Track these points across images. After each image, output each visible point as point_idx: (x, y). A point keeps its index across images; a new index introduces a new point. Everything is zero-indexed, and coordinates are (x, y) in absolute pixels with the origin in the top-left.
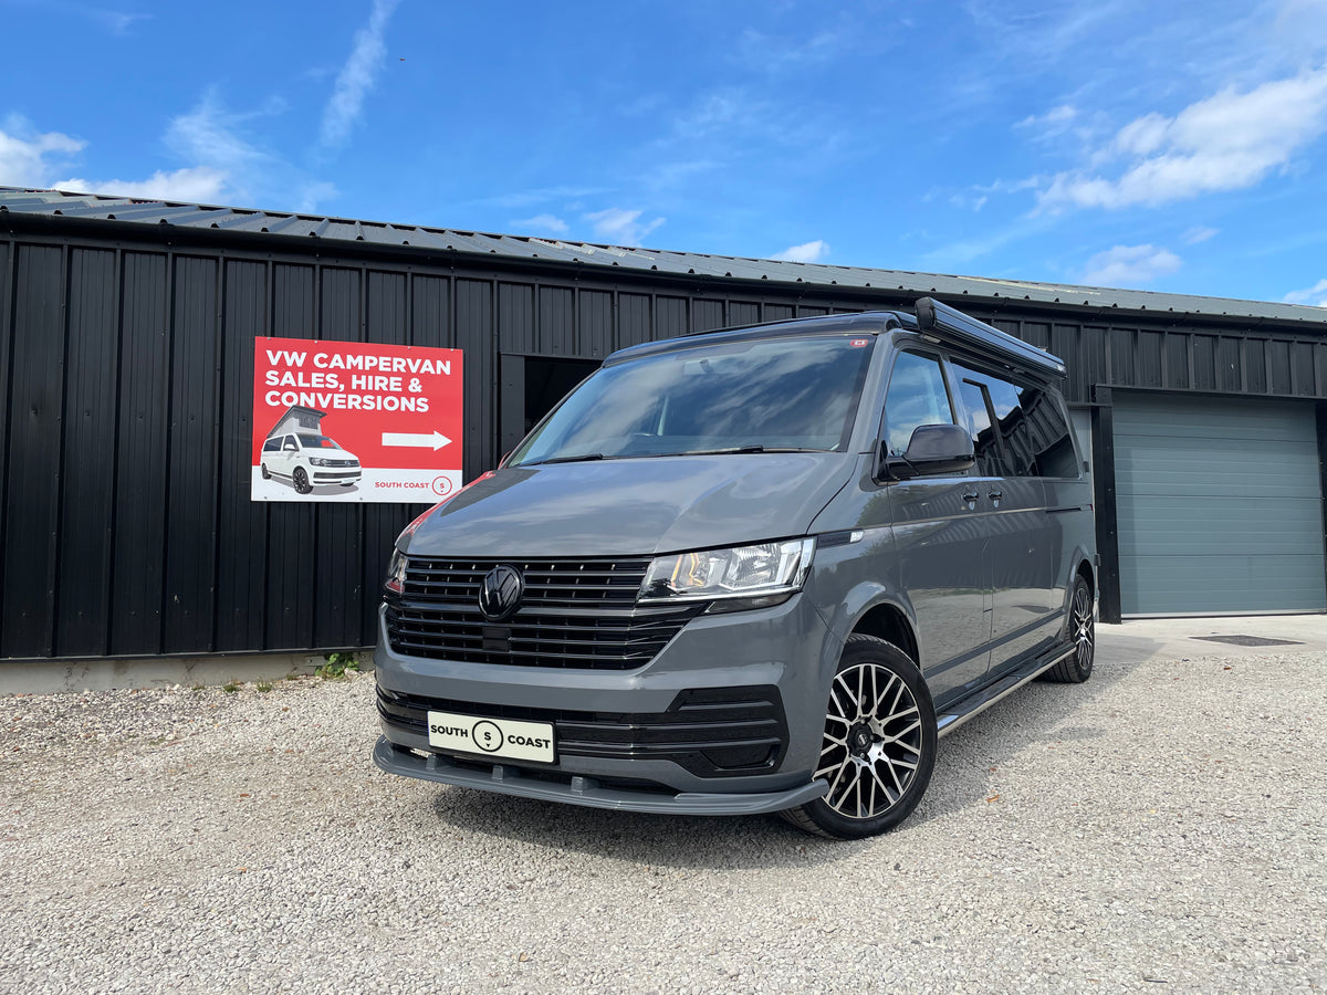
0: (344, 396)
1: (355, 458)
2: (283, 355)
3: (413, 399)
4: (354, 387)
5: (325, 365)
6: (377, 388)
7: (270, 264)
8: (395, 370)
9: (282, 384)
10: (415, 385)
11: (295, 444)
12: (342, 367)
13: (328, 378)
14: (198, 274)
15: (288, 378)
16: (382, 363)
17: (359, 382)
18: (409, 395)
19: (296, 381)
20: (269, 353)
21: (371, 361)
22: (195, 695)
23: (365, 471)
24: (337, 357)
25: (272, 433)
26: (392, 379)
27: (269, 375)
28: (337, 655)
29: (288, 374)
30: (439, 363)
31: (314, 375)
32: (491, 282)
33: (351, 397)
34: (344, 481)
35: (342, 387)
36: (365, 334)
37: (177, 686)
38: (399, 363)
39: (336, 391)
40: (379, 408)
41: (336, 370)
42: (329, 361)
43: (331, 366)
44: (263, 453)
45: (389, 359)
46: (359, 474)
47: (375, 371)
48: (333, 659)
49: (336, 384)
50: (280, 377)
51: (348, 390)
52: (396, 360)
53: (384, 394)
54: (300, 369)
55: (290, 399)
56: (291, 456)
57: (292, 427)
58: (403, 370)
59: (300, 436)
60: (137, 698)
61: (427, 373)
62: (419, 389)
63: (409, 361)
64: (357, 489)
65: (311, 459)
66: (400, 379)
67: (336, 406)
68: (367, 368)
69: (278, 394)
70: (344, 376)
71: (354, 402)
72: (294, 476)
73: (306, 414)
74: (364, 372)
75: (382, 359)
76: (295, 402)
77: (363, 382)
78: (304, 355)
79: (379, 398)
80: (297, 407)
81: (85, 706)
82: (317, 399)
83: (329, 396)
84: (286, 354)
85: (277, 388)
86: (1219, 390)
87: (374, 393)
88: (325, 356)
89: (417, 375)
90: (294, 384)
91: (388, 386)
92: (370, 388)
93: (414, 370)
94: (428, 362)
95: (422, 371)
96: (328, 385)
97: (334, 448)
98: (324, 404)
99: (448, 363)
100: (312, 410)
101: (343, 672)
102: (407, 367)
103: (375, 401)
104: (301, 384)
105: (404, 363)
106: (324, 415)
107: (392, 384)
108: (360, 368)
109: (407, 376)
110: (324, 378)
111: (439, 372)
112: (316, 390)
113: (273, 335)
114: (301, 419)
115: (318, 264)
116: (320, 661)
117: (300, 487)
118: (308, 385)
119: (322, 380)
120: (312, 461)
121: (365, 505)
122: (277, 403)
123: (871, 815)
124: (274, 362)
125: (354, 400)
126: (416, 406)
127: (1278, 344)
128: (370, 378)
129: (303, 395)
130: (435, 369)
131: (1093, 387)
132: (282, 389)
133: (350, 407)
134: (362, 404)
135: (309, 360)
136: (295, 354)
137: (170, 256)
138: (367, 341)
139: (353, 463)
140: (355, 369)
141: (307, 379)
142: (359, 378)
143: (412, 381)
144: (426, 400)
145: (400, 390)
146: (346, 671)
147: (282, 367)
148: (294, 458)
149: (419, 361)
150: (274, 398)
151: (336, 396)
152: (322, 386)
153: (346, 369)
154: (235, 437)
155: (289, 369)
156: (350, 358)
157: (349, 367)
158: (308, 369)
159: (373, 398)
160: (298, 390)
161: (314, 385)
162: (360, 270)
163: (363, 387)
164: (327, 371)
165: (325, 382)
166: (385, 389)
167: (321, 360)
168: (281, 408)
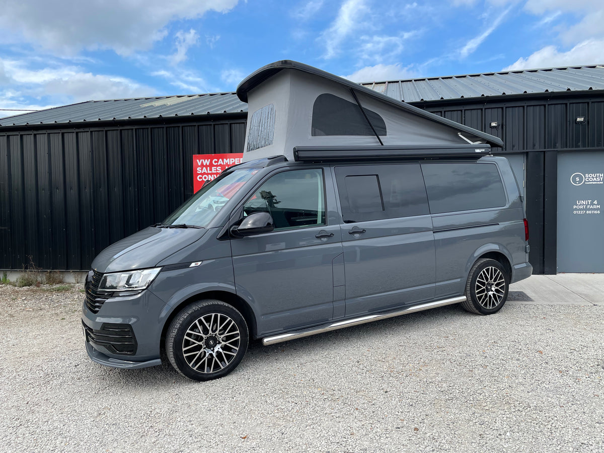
2: (202, 162)
7: (197, 126)
9: (203, 172)
13: (218, 169)
15: (204, 170)
19: (207, 171)
20: (198, 161)
21: (232, 160)
24: (220, 160)
27: (198, 169)
29: (204, 168)
31: (213, 168)
36: (231, 150)
41: (220, 165)
42: (217, 162)
49: (220, 171)
50: (202, 170)
54: (208, 166)
55: (205, 178)
65: (214, 201)
69: (201, 176)
70: (223, 167)
75: (236, 159)
76: (207, 179)
78: (209, 160)
84: (203, 160)
85: (201, 174)
88: (216, 160)
104: (209, 172)
108: (229, 164)
112: (214, 174)
113: (199, 154)
115: (212, 123)
118: (211, 172)
122: (201, 180)
123: (211, 372)
124: (200, 164)
129: (209, 176)
132: (202, 174)
135: (211, 162)
136: (206, 160)
137: (165, 128)
138: (231, 153)
141: (211, 170)
147: (202, 166)
150: (200, 178)
152: (216, 172)
153: (224, 165)
155: (204, 166)
156: (225, 160)
157: (225, 164)
158: (211, 165)
160: (208, 174)
161: (213, 172)
162: (228, 124)
164: (217, 166)
165: (217, 170)
167: (215, 162)
168: (203, 181)
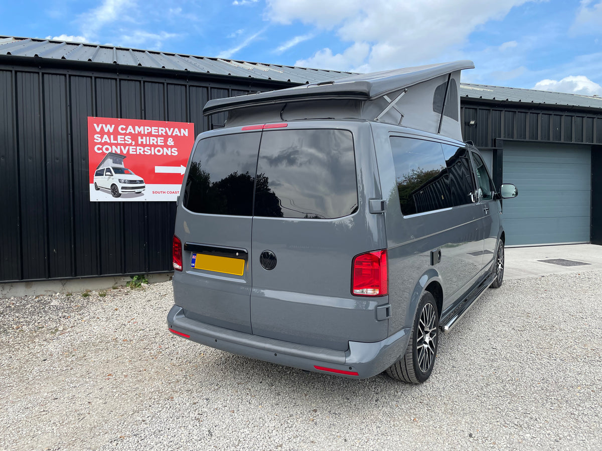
0: (135, 147)
1: (141, 179)
2: (102, 126)
3: (169, 149)
4: (140, 143)
5: (124, 132)
6: (151, 143)
7: (93, 78)
8: (160, 134)
9: (103, 141)
10: (170, 142)
11: (111, 172)
12: (133, 132)
13: (126, 138)
14: (55, 83)
15: (106, 138)
16: (154, 130)
17: (142, 140)
18: (167, 147)
20: (95, 125)
21: (148, 129)
22: (68, 299)
23: (147, 186)
24: (130, 127)
25: (99, 167)
26: (159, 138)
27: (96, 136)
28: (137, 277)
29: (106, 136)
30: (182, 130)
31: (119, 137)
32: (207, 88)
33: (138, 148)
34: (137, 191)
35: (134, 143)
36: (143, 115)
37: (58, 294)
38: (162, 130)
39: (131, 145)
40: (153, 153)
41: (130, 134)
42: (126, 129)
43: (127, 132)
44: (95, 177)
45: (157, 128)
46: (144, 187)
47: (150, 135)
48: (135, 278)
49: (130, 141)
50: (102, 138)
51: (137, 145)
52: (160, 129)
53: (155, 146)
54: (111, 134)
55: (107, 149)
56: (109, 178)
57: (109, 164)
58: (164, 134)
59: (113, 168)
60: (38, 301)
61: (176, 135)
62: (172, 144)
63: (167, 129)
64: (143, 194)
65: (119, 180)
66: (163, 138)
67: (131, 153)
68: (146, 133)
69: (101, 147)
70: (134, 137)
71: (140, 150)
72: (111, 189)
73: (116, 157)
74: (144, 135)
75: (153, 128)
76: (110, 151)
77: (144, 140)
78: (113, 126)
79: (153, 148)
80: (111, 153)
81: (13, 307)
82: (121, 149)
83: (127, 147)
84: (104, 126)
85: (100, 143)
86: (551, 140)
87: (150, 146)
88: (124, 127)
89: (171, 136)
90: (109, 142)
91: (157, 142)
92: (148, 143)
93: (170, 134)
94: (176, 130)
95: (174, 134)
96: (126, 142)
97: (131, 174)
98: (125, 152)
99: (187, 130)
100: (118, 155)
101: (140, 285)
102: (166, 132)
103: (151, 150)
104: (113, 141)
105: (164, 130)
106: (125, 157)
107: (159, 141)
108: (142, 133)
109: (166, 137)
110: (124, 138)
111: (182, 135)
112: (120, 145)
113: (96, 116)
114: (113, 160)
115: (118, 78)
116: (128, 279)
117: (115, 194)
118: (116, 142)
119: (123, 139)
120: (120, 181)
121: (148, 203)
122: (101, 151)
124: (98, 130)
125: (140, 149)
126: (172, 152)
127: (579, 118)
128: (148, 138)
129: (114, 147)
130: (180, 133)
131: (495, 140)
132: (103, 144)
133: (138, 153)
134: (144, 151)
135: (116, 129)
136: (108, 126)
137: (41, 74)
138: (145, 119)
139: (141, 182)
140: (139, 133)
141: (115, 139)
142: (142, 138)
143: (169, 139)
144: (176, 149)
145: (163, 144)
146: (142, 284)
147: (102, 133)
148: (111, 179)
149: (172, 129)
150: (99, 149)
151: (131, 147)
152: (123, 142)
153: (135, 134)
154: (80, 169)
155: (106, 133)
156: (137, 128)
157: (137, 132)
158: (116, 133)
159: (149, 148)
160: (111, 145)
161: (119, 142)
162: (140, 81)
163: (144, 143)
164: (125, 134)
165: (125, 140)
166: (155, 144)
167: (122, 129)
168: (103, 153)
